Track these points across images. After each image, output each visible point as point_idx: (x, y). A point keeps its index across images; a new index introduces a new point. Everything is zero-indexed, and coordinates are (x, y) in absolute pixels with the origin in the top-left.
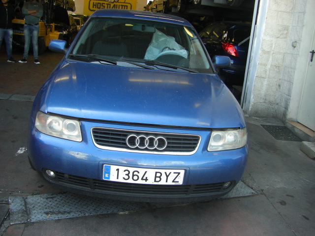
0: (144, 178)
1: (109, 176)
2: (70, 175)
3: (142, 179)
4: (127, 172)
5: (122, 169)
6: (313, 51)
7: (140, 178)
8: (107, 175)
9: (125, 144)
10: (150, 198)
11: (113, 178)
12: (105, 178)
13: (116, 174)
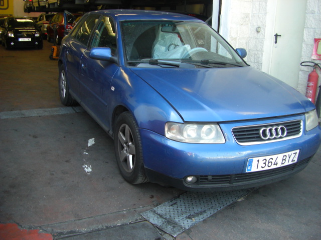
0: (276, 163)
1: (251, 168)
2: (213, 176)
3: (274, 164)
4: (265, 161)
5: (261, 159)
6: (277, 34)
7: (273, 163)
8: (249, 168)
9: (260, 137)
10: (272, 180)
11: (254, 169)
12: (248, 170)
13: (256, 165)
